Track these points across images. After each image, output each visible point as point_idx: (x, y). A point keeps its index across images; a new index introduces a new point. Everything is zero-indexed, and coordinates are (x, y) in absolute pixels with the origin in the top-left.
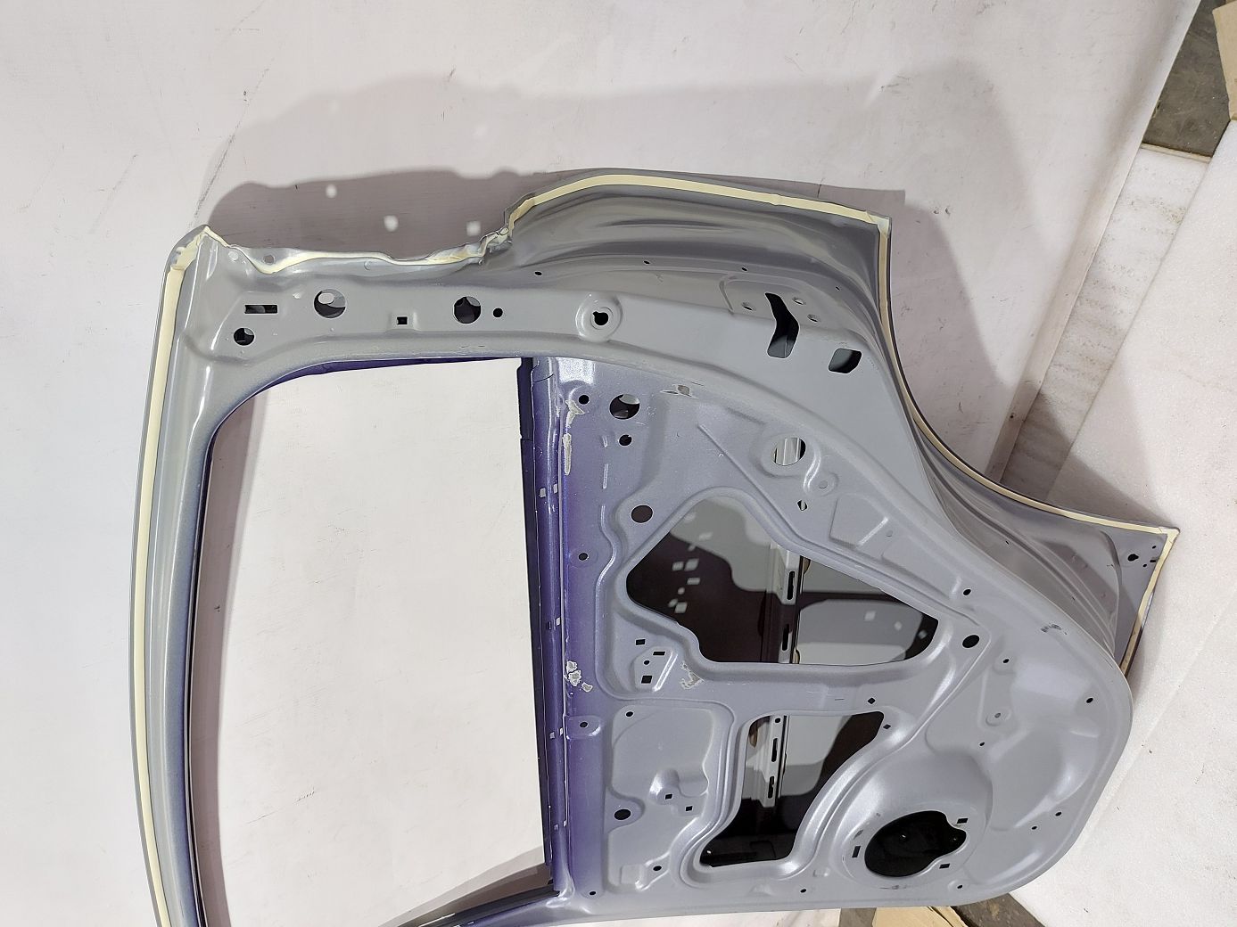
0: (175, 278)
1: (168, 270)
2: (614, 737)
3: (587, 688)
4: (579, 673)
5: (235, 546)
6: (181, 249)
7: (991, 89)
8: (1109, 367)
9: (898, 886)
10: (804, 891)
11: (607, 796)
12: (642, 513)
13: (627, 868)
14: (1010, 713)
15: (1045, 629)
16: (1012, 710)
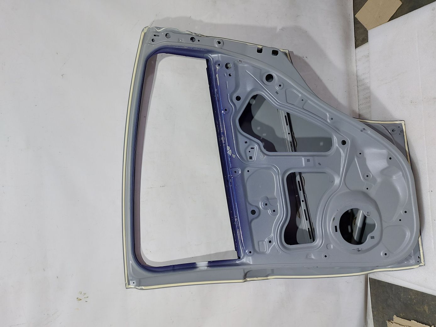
0: (143, 34)
1: (142, 32)
2: (246, 179)
3: (234, 156)
4: (230, 150)
5: (149, 102)
6: (144, 29)
7: (306, 32)
8: (370, 97)
9: (358, 249)
10: (326, 256)
11: (248, 204)
12: (238, 98)
13: (260, 243)
14: (371, 175)
15: (362, 131)
16: (371, 173)
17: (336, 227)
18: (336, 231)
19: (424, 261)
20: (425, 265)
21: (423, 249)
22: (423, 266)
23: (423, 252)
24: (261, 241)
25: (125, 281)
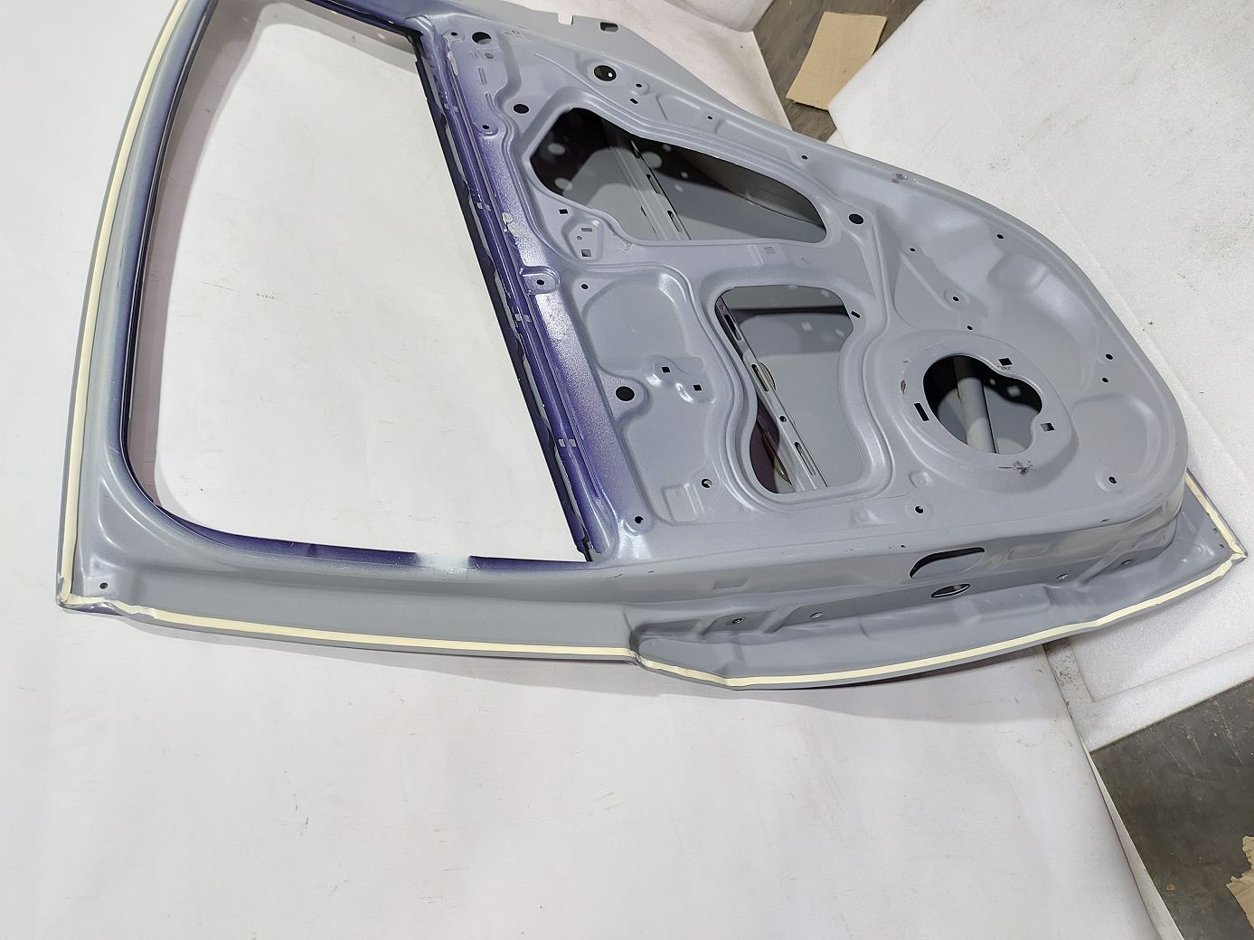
2: (579, 306)
9: (1018, 463)
10: (919, 510)
11: (600, 373)
12: (521, 109)
13: (670, 493)
14: (964, 295)
15: (894, 181)
16: (964, 291)
17: (918, 406)
18: (925, 418)
19: (1238, 542)
20: (1246, 554)
21: (1215, 507)
22: (1243, 559)
23: (1220, 516)
24: (671, 487)
25: (59, 570)
